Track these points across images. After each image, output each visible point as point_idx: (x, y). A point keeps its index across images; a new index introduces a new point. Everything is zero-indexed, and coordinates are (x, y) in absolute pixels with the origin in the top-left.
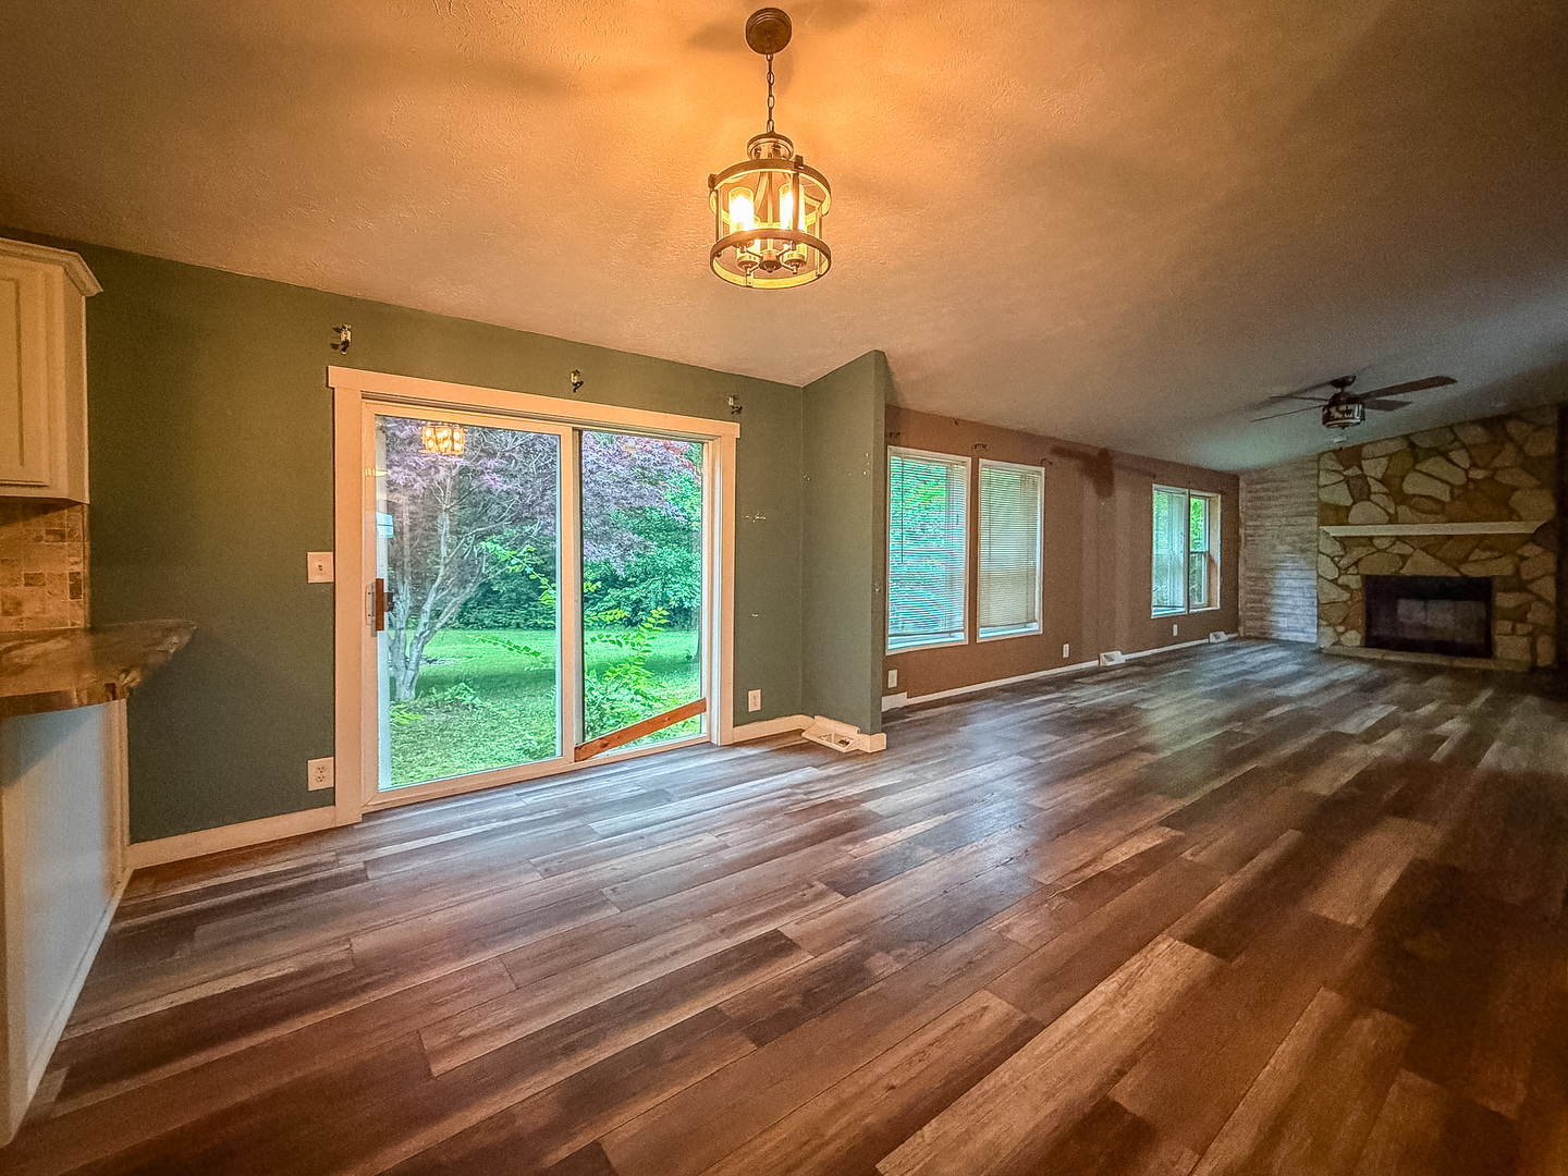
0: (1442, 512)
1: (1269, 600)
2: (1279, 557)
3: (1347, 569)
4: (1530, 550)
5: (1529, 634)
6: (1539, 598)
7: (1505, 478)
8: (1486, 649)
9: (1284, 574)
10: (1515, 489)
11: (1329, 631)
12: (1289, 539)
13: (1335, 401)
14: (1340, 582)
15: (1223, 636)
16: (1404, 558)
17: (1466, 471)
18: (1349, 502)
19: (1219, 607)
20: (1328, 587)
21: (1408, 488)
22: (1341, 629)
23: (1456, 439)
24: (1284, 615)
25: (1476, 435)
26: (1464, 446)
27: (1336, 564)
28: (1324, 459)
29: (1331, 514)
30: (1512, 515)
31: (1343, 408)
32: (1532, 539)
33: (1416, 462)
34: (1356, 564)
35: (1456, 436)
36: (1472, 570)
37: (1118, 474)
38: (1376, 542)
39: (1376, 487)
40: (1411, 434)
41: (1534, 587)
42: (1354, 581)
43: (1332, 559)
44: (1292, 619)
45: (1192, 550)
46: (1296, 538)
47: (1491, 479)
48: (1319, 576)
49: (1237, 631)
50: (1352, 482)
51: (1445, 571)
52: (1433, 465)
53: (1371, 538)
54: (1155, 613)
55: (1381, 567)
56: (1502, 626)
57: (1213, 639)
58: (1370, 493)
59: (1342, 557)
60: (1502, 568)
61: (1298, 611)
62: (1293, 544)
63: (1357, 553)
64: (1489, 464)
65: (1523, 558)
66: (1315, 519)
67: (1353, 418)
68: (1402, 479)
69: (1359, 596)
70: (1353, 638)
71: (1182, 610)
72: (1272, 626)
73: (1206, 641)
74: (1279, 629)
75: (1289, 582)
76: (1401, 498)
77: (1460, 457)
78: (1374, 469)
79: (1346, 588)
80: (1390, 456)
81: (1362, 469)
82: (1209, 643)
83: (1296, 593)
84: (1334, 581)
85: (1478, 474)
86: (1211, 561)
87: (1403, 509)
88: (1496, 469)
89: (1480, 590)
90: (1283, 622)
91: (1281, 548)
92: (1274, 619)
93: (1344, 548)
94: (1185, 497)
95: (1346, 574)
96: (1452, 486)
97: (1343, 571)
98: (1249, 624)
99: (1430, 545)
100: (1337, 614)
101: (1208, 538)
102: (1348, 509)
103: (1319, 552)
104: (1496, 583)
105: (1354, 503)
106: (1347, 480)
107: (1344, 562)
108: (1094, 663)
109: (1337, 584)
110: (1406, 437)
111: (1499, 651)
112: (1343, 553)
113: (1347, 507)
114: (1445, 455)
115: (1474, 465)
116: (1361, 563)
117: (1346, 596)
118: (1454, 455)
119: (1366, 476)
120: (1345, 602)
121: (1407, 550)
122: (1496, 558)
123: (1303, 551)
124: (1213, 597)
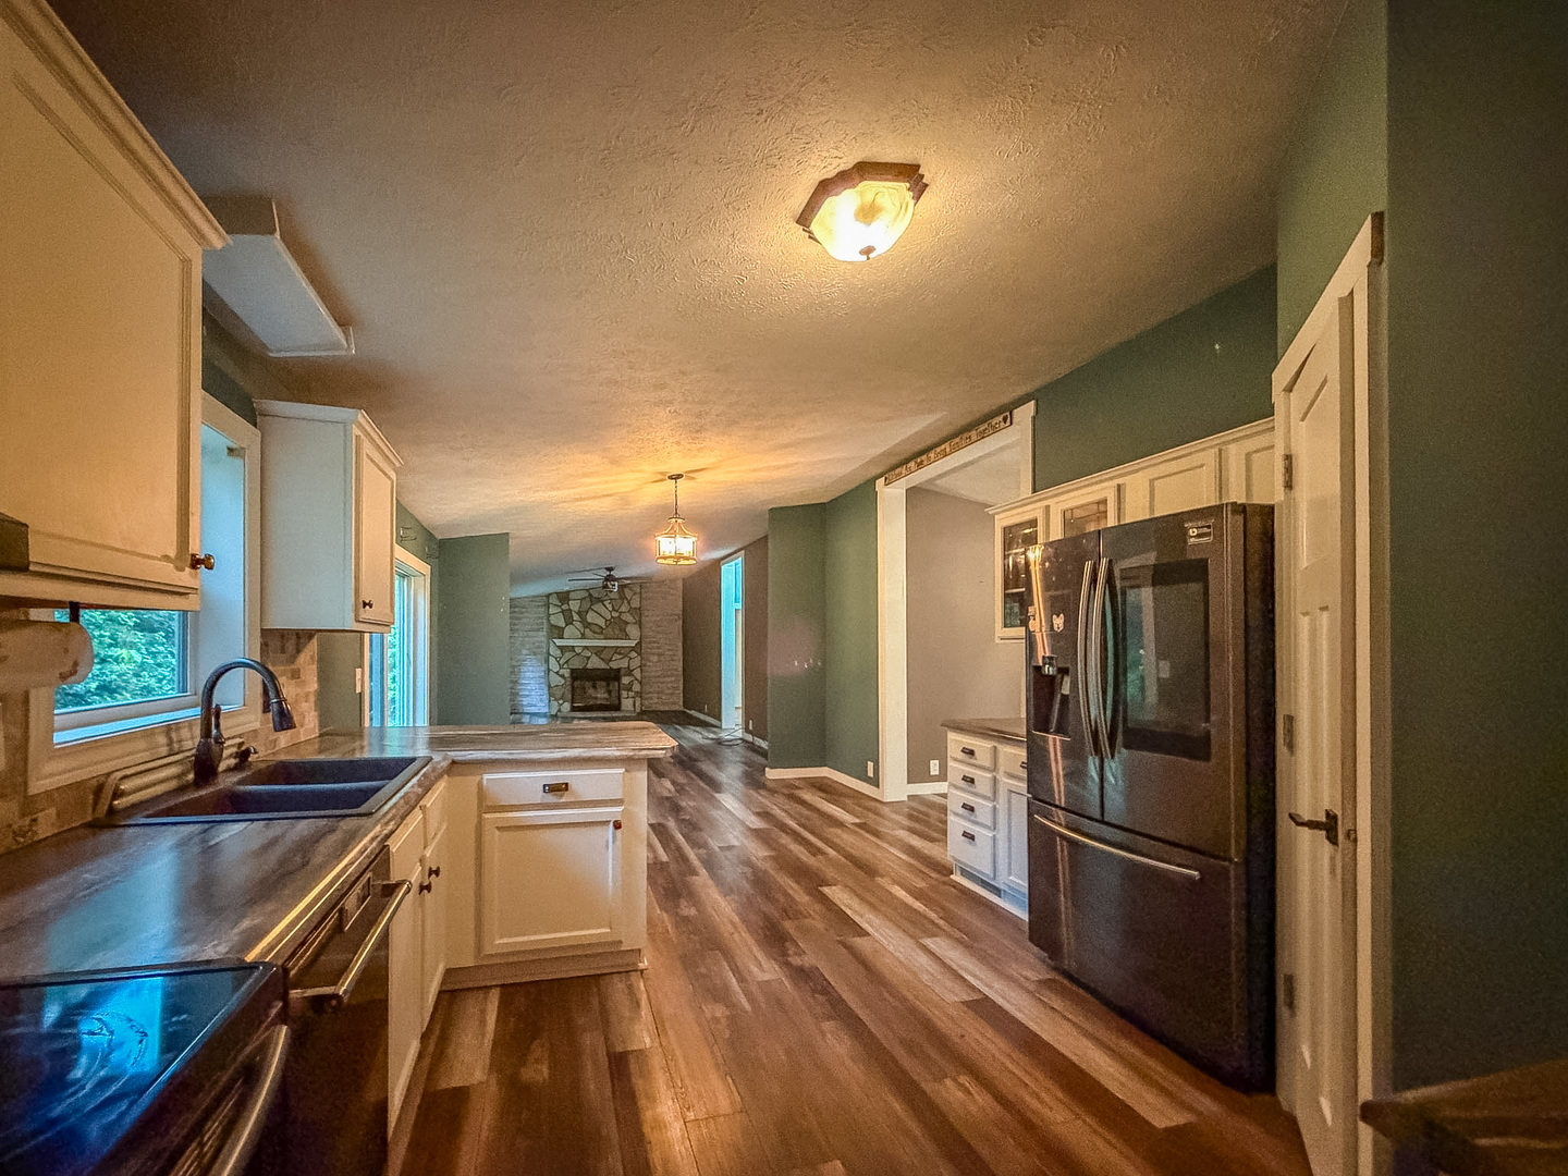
0: (601, 634)
1: (518, 687)
2: (523, 658)
3: (563, 665)
4: (633, 654)
6: (636, 679)
7: (624, 617)
8: (617, 708)
9: (526, 669)
10: (627, 623)
11: (554, 703)
12: (528, 646)
14: (560, 673)
16: (588, 658)
17: (611, 612)
18: (564, 625)
20: (554, 676)
21: (589, 619)
22: (560, 701)
23: (607, 595)
24: (527, 696)
26: (610, 599)
27: (558, 662)
28: (553, 597)
29: (554, 632)
30: (627, 637)
32: (633, 649)
33: (592, 605)
34: (567, 662)
36: (613, 665)
38: (576, 649)
39: (576, 617)
40: (589, 589)
41: (634, 672)
42: (567, 673)
43: (556, 659)
44: (532, 699)
46: (533, 646)
47: (619, 617)
48: (548, 670)
50: (565, 613)
51: (603, 666)
52: (598, 607)
53: (574, 647)
55: (577, 664)
56: (624, 693)
58: (573, 620)
59: (561, 658)
60: (623, 664)
62: (532, 649)
63: (568, 655)
64: (618, 610)
65: (631, 658)
66: (546, 635)
68: (587, 613)
69: (569, 682)
70: (567, 706)
72: (519, 703)
74: (526, 706)
75: (528, 674)
76: (587, 625)
77: (608, 603)
78: (574, 606)
79: (562, 676)
80: (582, 600)
81: (569, 605)
84: (557, 673)
85: (615, 615)
87: (587, 631)
88: (621, 613)
89: (612, 676)
90: (525, 701)
91: (524, 652)
92: (521, 699)
93: (562, 653)
95: (563, 668)
96: (606, 620)
97: (561, 667)
99: (599, 651)
100: (559, 693)
102: (564, 629)
103: (548, 655)
104: (622, 672)
105: (566, 626)
106: (563, 612)
107: (562, 662)
109: (559, 675)
110: (587, 590)
111: (623, 708)
112: (561, 656)
113: (563, 627)
114: (603, 602)
115: (613, 609)
116: (569, 662)
117: (562, 681)
118: (606, 603)
119: (571, 610)
120: (562, 685)
121: (589, 654)
122: (622, 659)
123: (535, 654)
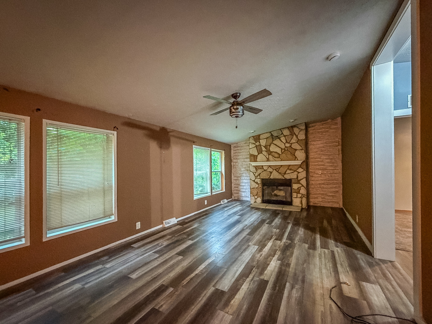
0: (279, 157)
1: (240, 187)
2: (242, 172)
3: (257, 177)
4: (300, 170)
5: (301, 197)
6: (303, 186)
7: (294, 146)
8: (291, 203)
9: (243, 178)
10: (296, 150)
11: (253, 198)
12: (244, 166)
13: (233, 104)
15: (226, 201)
16: (271, 173)
17: (285, 144)
18: (256, 154)
19: (225, 191)
20: (253, 183)
21: (271, 149)
22: (256, 197)
23: (282, 134)
25: (286, 132)
26: (284, 136)
27: (254, 175)
28: (251, 139)
29: (252, 158)
30: (296, 158)
31: (235, 107)
32: (300, 166)
33: (273, 141)
34: (259, 175)
36: (287, 177)
37: (172, 139)
38: (264, 167)
39: (264, 149)
40: (271, 131)
41: (301, 182)
42: (259, 181)
43: (253, 173)
44: (245, 193)
45: (212, 171)
47: (290, 146)
48: (250, 179)
49: (232, 198)
50: (258, 147)
51: (281, 177)
52: (277, 142)
53: (262, 166)
54: (195, 198)
55: (265, 176)
56: (294, 195)
57: (222, 203)
58: (262, 151)
59: (255, 172)
60: (294, 176)
61: (247, 191)
62: (245, 168)
63: (260, 171)
64: (290, 142)
65: (299, 173)
66: (249, 160)
67: (239, 112)
68: (270, 146)
69: (260, 186)
70: (259, 200)
71: (210, 194)
72: (240, 195)
73: (220, 203)
74: (243, 197)
75: (244, 181)
76: (270, 153)
77: (283, 139)
78: (263, 142)
79: (257, 183)
80: (267, 138)
81: (260, 142)
82: (221, 205)
83: (246, 185)
84: (254, 181)
85: (288, 145)
86: (222, 174)
87: (270, 157)
88: (292, 144)
89: (288, 183)
90: (243, 194)
91: (242, 169)
92: (241, 193)
93: (256, 169)
94: (209, 151)
96: (282, 149)
97: (256, 177)
98: (235, 195)
99: (277, 169)
100: (255, 192)
101: (220, 166)
102: (257, 156)
103: (250, 171)
104: (293, 181)
105: (258, 154)
106: (256, 146)
107: (256, 175)
108: (161, 226)
110: (270, 132)
111: (294, 204)
112: (256, 171)
114: (279, 138)
115: (287, 142)
117: (257, 186)
118: (282, 139)
119: (261, 145)
120: (257, 188)
121: (271, 170)
122: (293, 172)
123: (247, 170)
124: (223, 187)
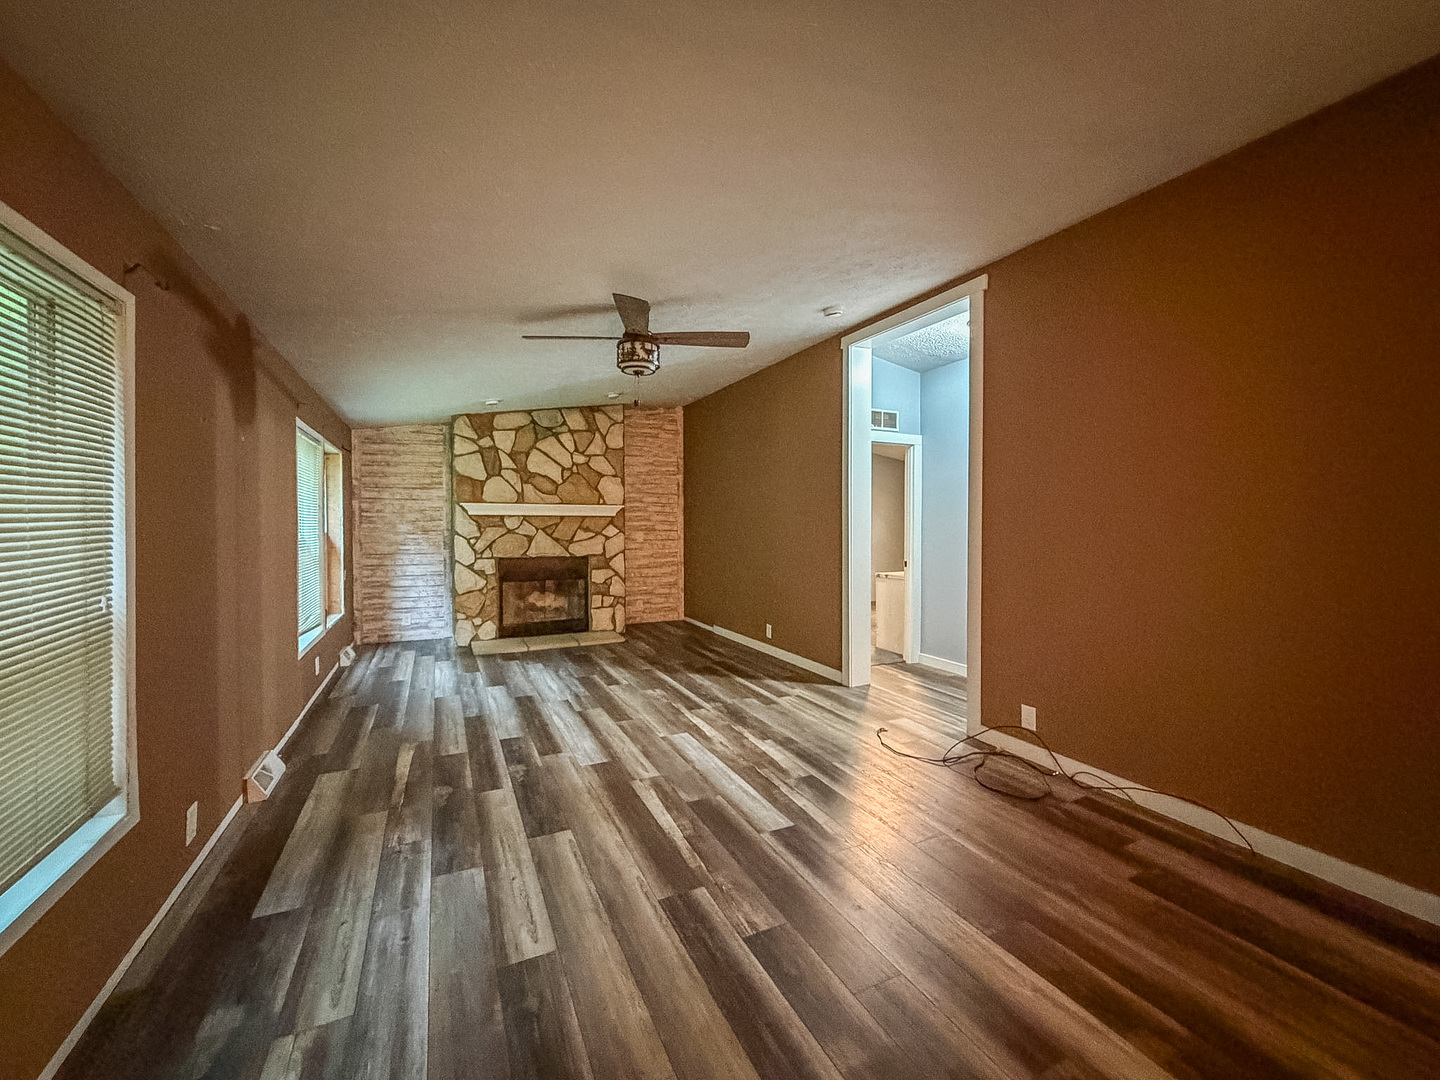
0: (555, 493)
1: (389, 593)
2: (400, 538)
3: (482, 553)
4: (611, 531)
5: (611, 606)
6: (616, 574)
7: (594, 464)
8: (582, 625)
9: (406, 559)
10: (601, 475)
11: (466, 625)
12: (411, 517)
14: (476, 567)
15: (351, 652)
16: (530, 538)
17: (572, 455)
18: (482, 476)
19: (343, 613)
20: (466, 574)
21: (532, 467)
22: (478, 621)
23: (564, 423)
24: (408, 610)
25: (576, 421)
26: (570, 431)
27: (472, 547)
28: (459, 423)
29: (467, 488)
30: (600, 500)
32: (613, 521)
33: (537, 440)
34: (490, 546)
35: (565, 421)
36: (577, 550)
38: (506, 521)
39: (506, 462)
40: (533, 410)
41: (612, 563)
42: (489, 566)
43: (468, 541)
44: (415, 615)
46: (418, 516)
47: (587, 464)
48: (456, 561)
49: (353, 640)
50: (486, 454)
51: (557, 551)
52: (548, 445)
53: (502, 517)
55: (510, 548)
56: (596, 600)
57: (344, 661)
58: (501, 469)
59: (477, 538)
60: (594, 547)
61: (421, 604)
62: (415, 523)
63: (491, 534)
64: (584, 451)
65: (607, 538)
68: (527, 455)
69: (493, 582)
70: (489, 631)
71: (322, 629)
72: (391, 625)
73: (338, 665)
74: (403, 629)
75: (411, 570)
76: (527, 476)
77: (566, 438)
78: (504, 441)
79: (481, 573)
80: (517, 430)
81: (492, 439)
83: (420, 583)
84: (470, 567)
85: (579, 459)
86: (330, 547)
87: (528, 488)
88: (590, 456)
89: (577, 569)
90: (406, 620)
91: (403, 528)
92: (397, 616)
93: (480, 528)
95: (481, 558)
96: (563, 468)
97: (479, 555)
98: (366, 627)
99: (549, 526)
100: (473, 604)
102: (483, 483)
103: (452, 534)
104: (593, 561)
105: (487, 479)
106: (481, 451)
107: (480, 546)
109: (473, 570)
110: (528, 413)
111: (594, 625)
112: (478, 535)
113: (481, 481)
114: (556, 435)
115: (576, 450)
116: (494, 546)
117: (482, 582)
118: (563, 438)
119: (497, 448)
120: (480, 590)
121: (531, 531)
122: (592, 538)
123: (425, 531)
124: (334, 598)
